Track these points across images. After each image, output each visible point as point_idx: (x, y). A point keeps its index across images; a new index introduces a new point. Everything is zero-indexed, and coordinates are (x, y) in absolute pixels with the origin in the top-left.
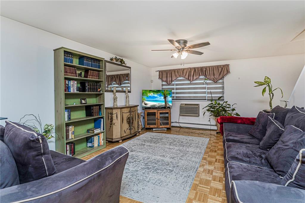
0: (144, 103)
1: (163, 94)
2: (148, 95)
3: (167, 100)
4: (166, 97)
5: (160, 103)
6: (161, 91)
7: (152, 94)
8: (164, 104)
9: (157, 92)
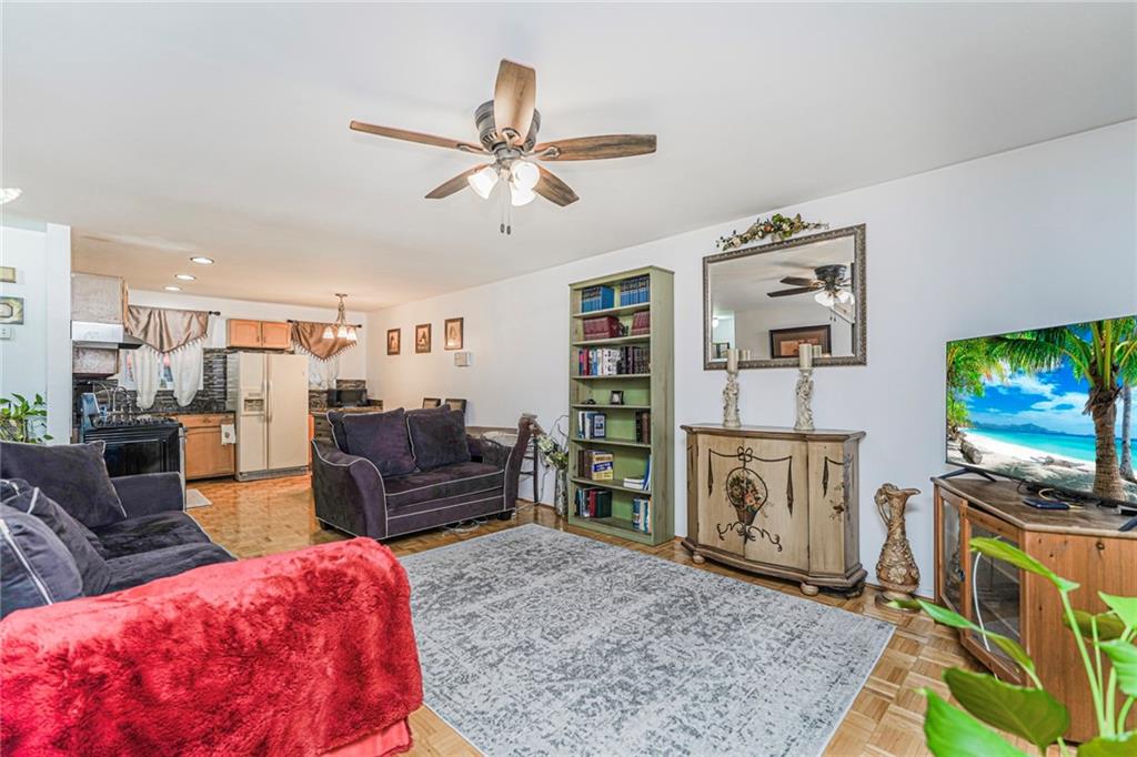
0: (957, 444)
1: (1085, 368)
2: (983, 379)
3: (1118, 432)
4: (1110, 400)
5: (1057, 457)
6: (1070, 339)
7: (1004, 365)
8: (1091, 466)
9: (1036, 344)
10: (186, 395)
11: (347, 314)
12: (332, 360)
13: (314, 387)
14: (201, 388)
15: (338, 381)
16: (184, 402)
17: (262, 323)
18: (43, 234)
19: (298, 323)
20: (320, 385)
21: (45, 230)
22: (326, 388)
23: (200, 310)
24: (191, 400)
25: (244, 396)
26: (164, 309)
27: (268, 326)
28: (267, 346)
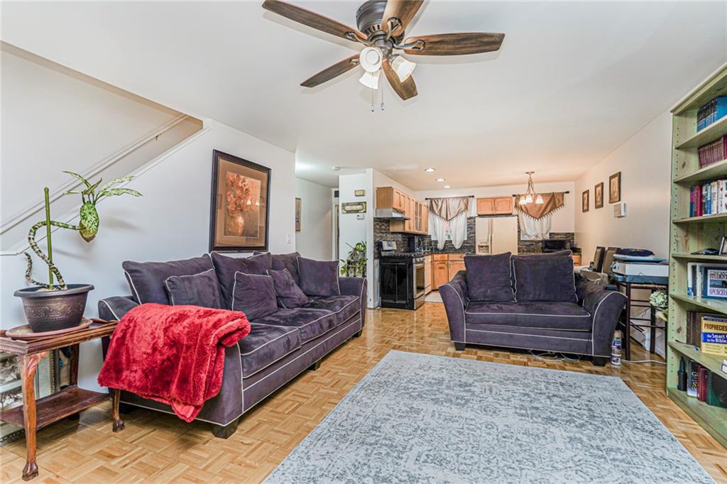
10: (458, 243)
11: (535, 185)
12: (545, 219)
13: (533, 239)
14: (466, 239)
15: (550, 234)
16: (457, 247)
17: (495, 199)
18: (364, 174)
20: (537, 236)
21: (365, 172)
22: (542, 239)
23: (463, 196)
24: (461, 245)
25: (478, 243)
26: (449, 198)
27: (498, 200)
28: (498, 213)
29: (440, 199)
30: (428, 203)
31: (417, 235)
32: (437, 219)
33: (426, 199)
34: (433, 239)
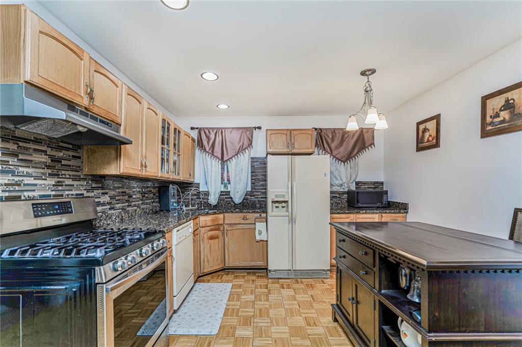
10: (238, 195)
12: (352, 163)
13: (336, 189)
14: (249, 190)
15: (357, 183)
16: (237, 201)
17: (291, 131)
19: (321, 129)
22: (346, 190)
23: (246, 126)
24: (242, 198)
25: (271, 197)
26: (225, 128)
27: (295, 133)
28: (295, 151)
29: (213, 129)
30: (194, 134)
31: (173, 183)
32: (208, 158)
33: (192, 128)
34: (202, 189)
